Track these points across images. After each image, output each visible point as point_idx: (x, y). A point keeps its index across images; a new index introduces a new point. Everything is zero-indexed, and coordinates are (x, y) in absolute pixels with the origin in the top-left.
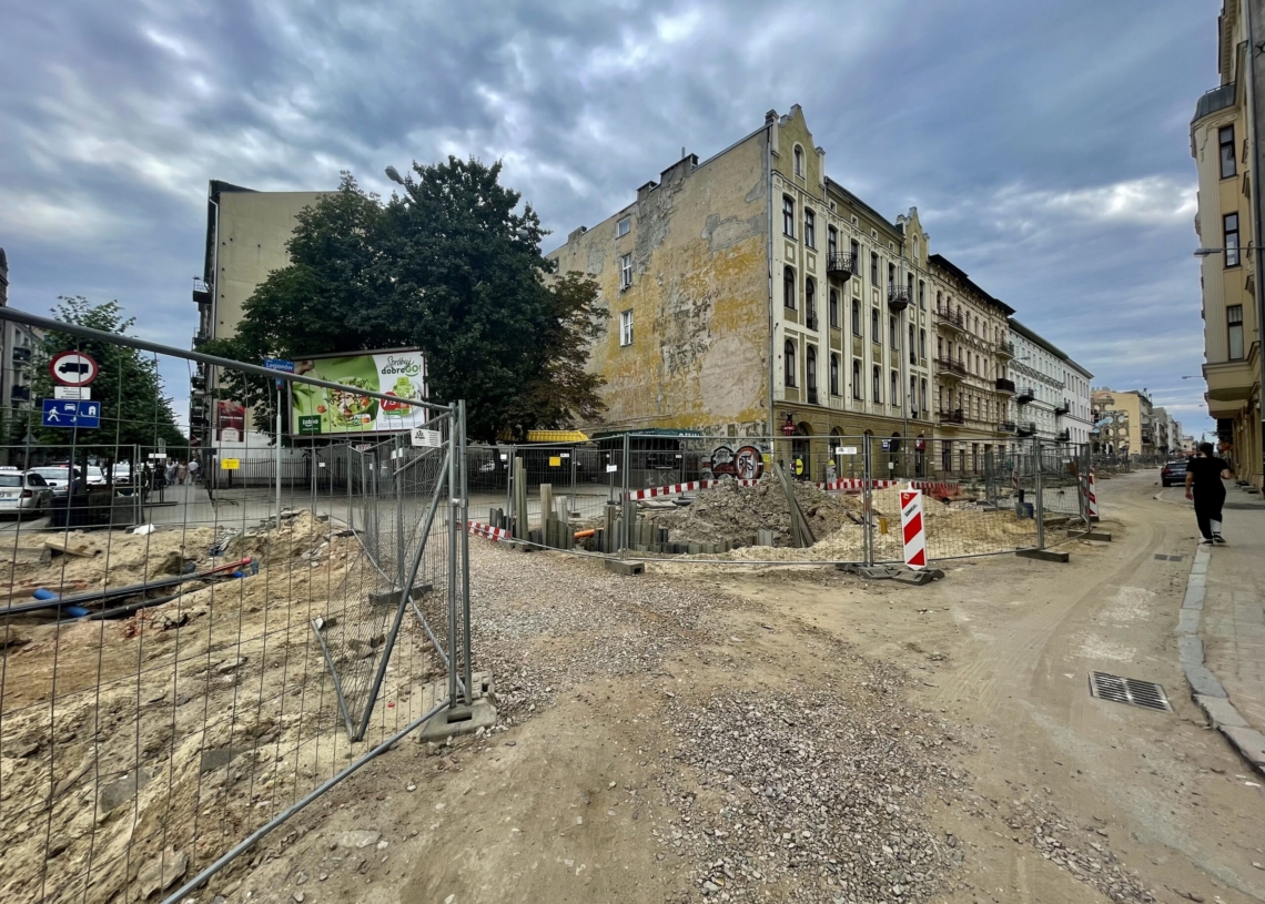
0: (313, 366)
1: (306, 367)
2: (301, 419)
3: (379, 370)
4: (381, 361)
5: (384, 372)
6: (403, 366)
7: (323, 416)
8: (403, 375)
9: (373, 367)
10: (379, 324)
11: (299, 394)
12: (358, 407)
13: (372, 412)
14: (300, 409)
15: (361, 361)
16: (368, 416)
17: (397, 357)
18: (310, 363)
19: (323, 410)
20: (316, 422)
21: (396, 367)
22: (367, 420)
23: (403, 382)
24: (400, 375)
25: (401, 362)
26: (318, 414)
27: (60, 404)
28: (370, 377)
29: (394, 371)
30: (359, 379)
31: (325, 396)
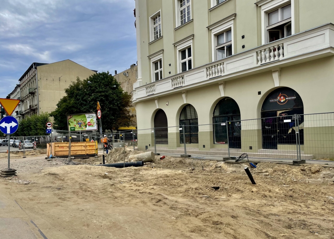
0: (73, 117)
1: (71, 117)
2: (71, 128)
3: (87, 118)
4: (87, 115)
5: (88, 118)
6: (92, 116)
7: (75, 127)
8: (92, 118)
9: (85, 117)
10: (87, 109)
11: (70, 123)
12: (83, 125)
13: (86, 126)
14: (70, 126)
15: (83, 115)
16: (85, 127)
17: (90, 115)
18: (72, 116)
19: (75, 126)
20: (74, 128)
21: (90, 117)
22: (85, 128)
23: (92, 120)
24: (91, 118)
25: (91, 116)
26: (74, 127)
27: (48, 130)
28: (85, 119)
29: (90, 118)
30: (83, 119)
31: (76, 123)
